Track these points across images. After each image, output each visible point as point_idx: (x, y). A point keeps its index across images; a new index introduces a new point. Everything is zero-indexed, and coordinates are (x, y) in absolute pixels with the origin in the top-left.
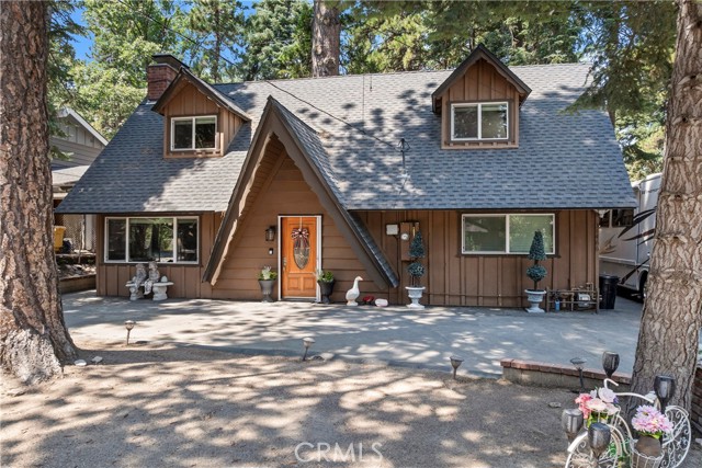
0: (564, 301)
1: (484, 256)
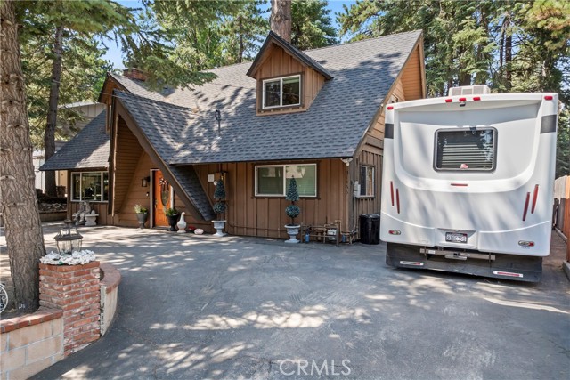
0: (319, 235)
1: (269, 198)
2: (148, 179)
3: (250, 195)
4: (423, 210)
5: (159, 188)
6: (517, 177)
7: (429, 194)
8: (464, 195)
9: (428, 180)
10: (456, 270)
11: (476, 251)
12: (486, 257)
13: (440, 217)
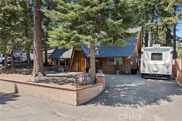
0: (124, 73)
1: (111, 65)
2: (79, 60)
3: (106, 64)
4: (149, 67)
5: (82, 63)
6: (165, 62)
7: (150, 64)
8: (156, 64)
9: (149, 62)
10: (155, 78)
11: (159, 74)
12: (161, 75)
13: (152, 68)
